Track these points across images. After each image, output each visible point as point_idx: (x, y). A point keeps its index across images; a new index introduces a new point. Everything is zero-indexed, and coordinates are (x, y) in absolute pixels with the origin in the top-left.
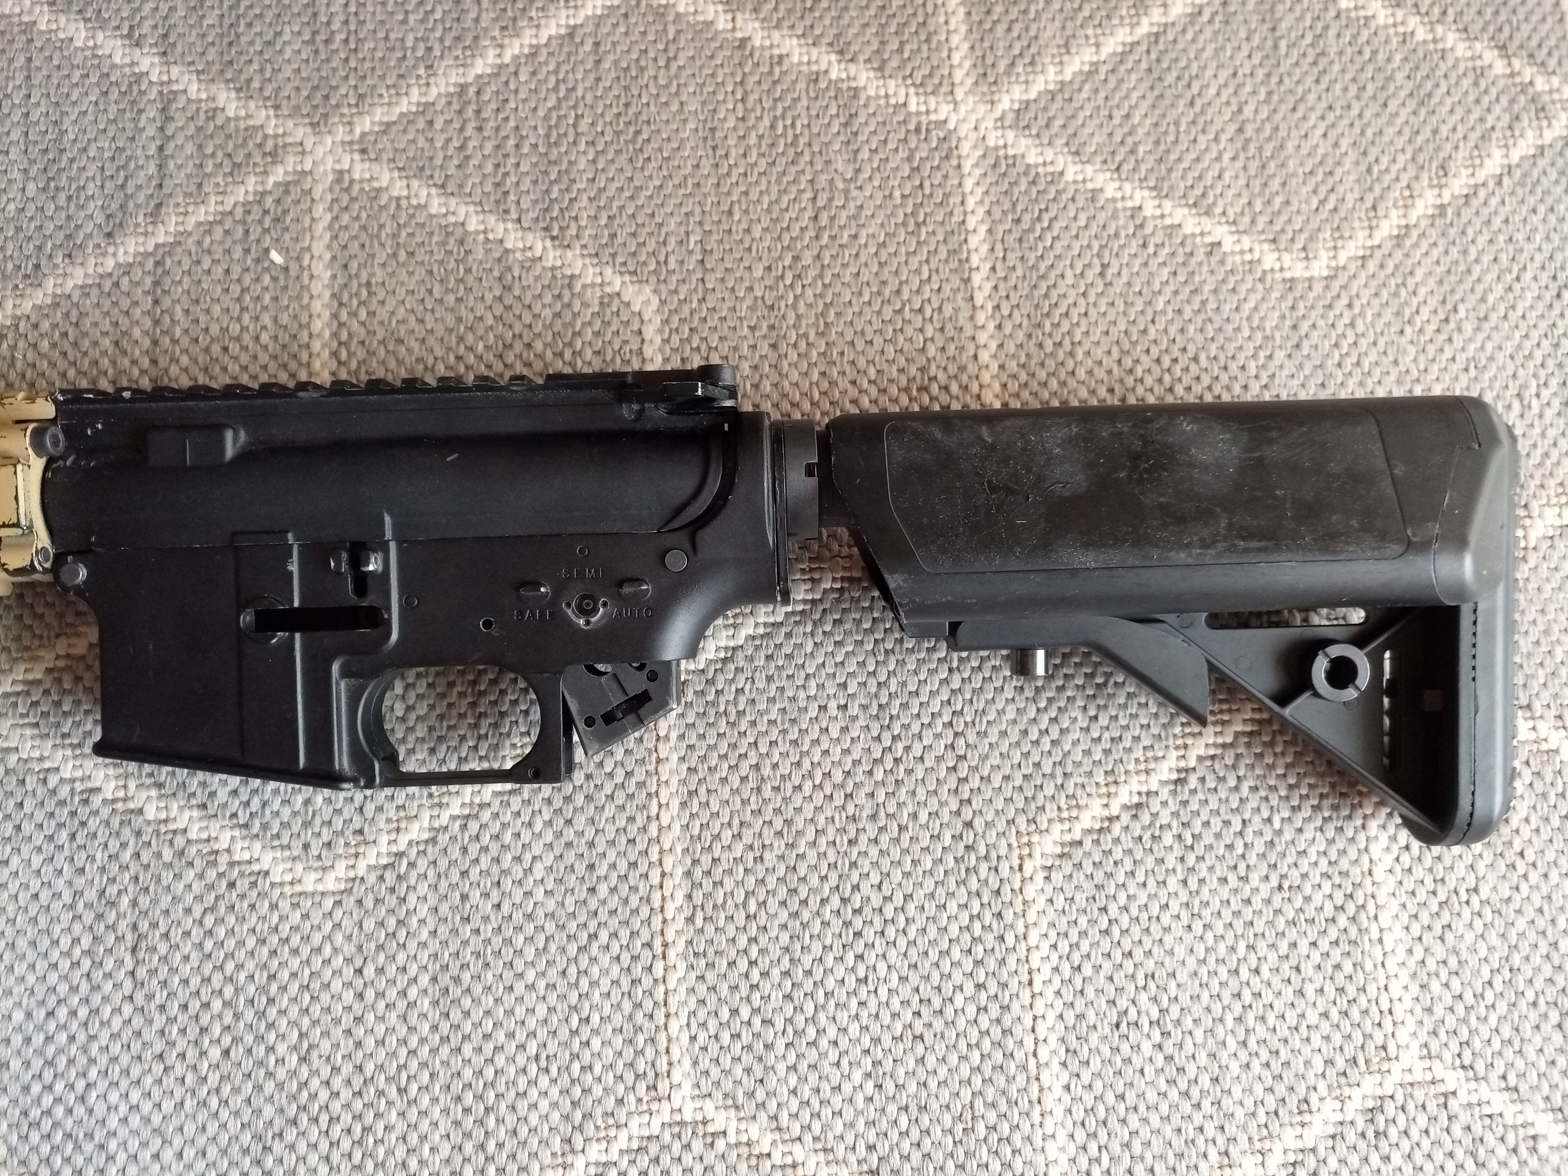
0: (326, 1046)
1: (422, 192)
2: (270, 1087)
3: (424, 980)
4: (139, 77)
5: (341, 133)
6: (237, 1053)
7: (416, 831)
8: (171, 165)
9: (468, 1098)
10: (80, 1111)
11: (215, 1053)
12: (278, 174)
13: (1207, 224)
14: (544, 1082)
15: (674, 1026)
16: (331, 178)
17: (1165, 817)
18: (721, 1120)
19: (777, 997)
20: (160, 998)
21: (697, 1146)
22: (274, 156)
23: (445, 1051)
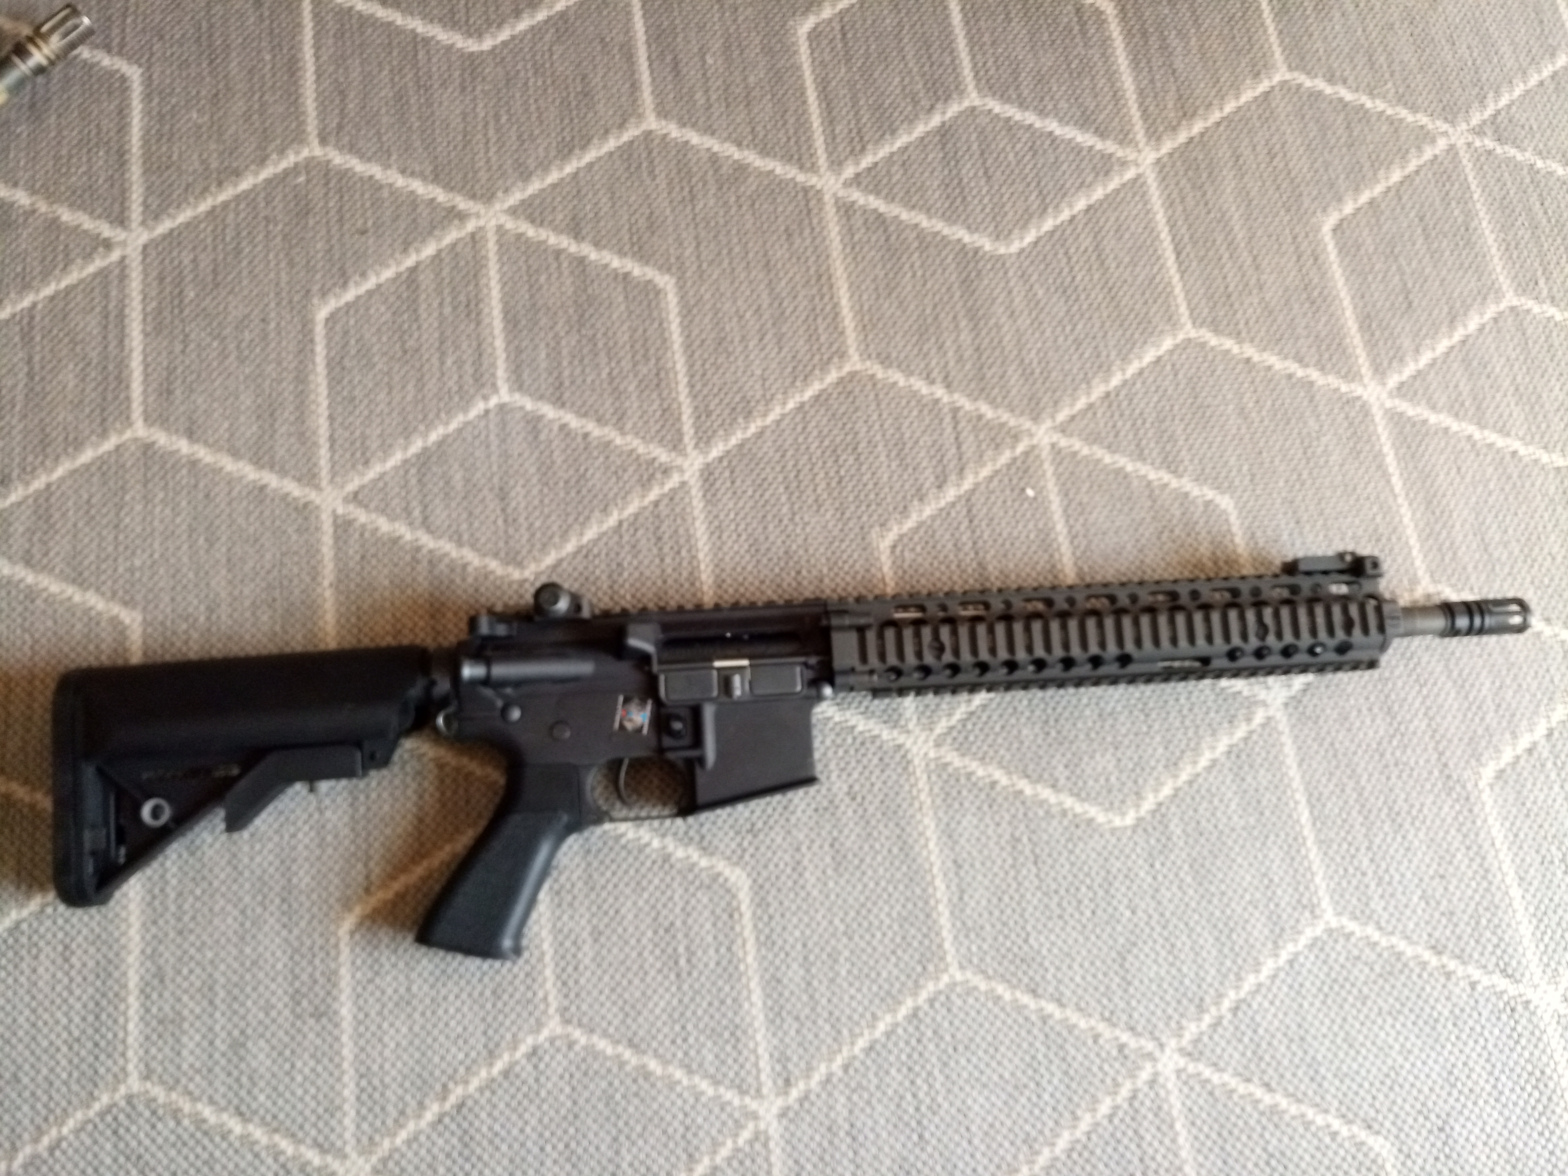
0: (1143, 905)
1: (1099, 452)
2: (1119, 928)
3: (1186, 867)
4: (937, 401)
5: (1048, 423)
6: (1099, 912)
7: (1167, 791)
8: (964, 448)
9: (1221, 925)
10: (1026, 948)
11: (1088, 913)
12: (1020, 448)
13: (1509, 441)
14: (1257, 914)
15: (1318, 880)
16: (1048, 448)
17: (1545, 754)
18: (1352, 926)
19: (1366, 862)
20: (1054, 886)
21: (1342, 941)
22: (1016, 438)
23: (1204, 903)
